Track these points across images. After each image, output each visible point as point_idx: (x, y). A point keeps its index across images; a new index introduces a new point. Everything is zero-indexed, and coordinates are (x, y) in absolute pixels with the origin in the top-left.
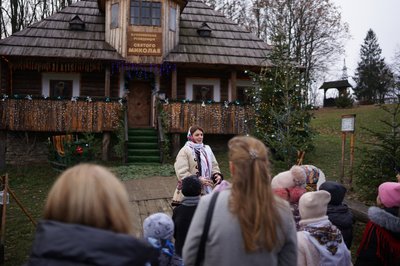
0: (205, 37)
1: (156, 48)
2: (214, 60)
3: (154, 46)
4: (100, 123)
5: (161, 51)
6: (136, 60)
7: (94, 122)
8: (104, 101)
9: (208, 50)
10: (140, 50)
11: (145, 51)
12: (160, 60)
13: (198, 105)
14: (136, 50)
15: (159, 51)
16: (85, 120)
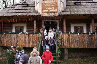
0: (78, 5)
1: (55, 9)
2: (83, 13)
3: (54, 8)
4: (31, 43)
5: (57, 10)
6: (46, 15)
7: (29, 43)
8: (33, 33)
9: (80, 9)
10: (48, 11)
11: (50, 11)
12: (57, 14)
13: (76, 35)
14: (46, 11)
15: (56, 10)
16: (25, 42)
